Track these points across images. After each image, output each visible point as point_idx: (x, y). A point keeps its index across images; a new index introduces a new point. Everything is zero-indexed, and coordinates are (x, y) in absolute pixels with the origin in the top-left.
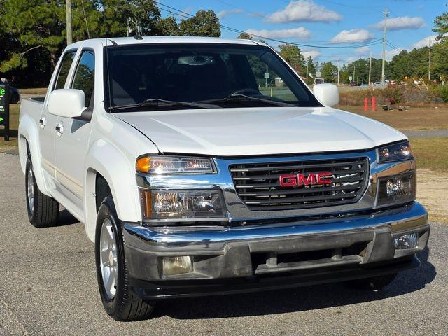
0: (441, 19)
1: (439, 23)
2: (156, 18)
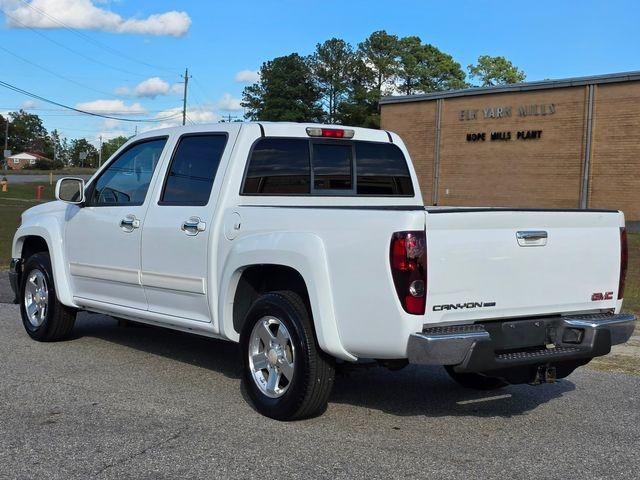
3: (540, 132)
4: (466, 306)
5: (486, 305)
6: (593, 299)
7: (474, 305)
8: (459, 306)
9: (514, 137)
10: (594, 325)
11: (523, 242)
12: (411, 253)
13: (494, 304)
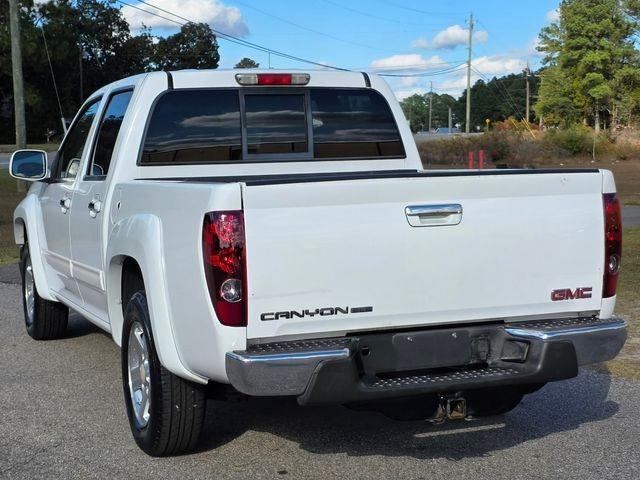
0: (548, 30)
1: (546, 38)
2: (122, 36)
4: (320, 312)
5: (355, 310)
6: (554, 298)
7: (333, 312)
8: (307, 312)
10: (545, 337)
11: (416, 220)
12: (225, 241)
13: (369, 309)
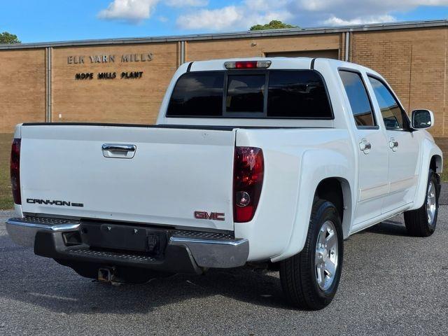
3: (141, 73)
4: (55, 202)
6: (196, 217)
9: (118, 76)
